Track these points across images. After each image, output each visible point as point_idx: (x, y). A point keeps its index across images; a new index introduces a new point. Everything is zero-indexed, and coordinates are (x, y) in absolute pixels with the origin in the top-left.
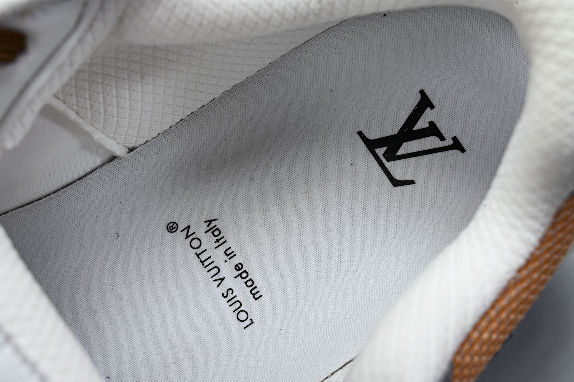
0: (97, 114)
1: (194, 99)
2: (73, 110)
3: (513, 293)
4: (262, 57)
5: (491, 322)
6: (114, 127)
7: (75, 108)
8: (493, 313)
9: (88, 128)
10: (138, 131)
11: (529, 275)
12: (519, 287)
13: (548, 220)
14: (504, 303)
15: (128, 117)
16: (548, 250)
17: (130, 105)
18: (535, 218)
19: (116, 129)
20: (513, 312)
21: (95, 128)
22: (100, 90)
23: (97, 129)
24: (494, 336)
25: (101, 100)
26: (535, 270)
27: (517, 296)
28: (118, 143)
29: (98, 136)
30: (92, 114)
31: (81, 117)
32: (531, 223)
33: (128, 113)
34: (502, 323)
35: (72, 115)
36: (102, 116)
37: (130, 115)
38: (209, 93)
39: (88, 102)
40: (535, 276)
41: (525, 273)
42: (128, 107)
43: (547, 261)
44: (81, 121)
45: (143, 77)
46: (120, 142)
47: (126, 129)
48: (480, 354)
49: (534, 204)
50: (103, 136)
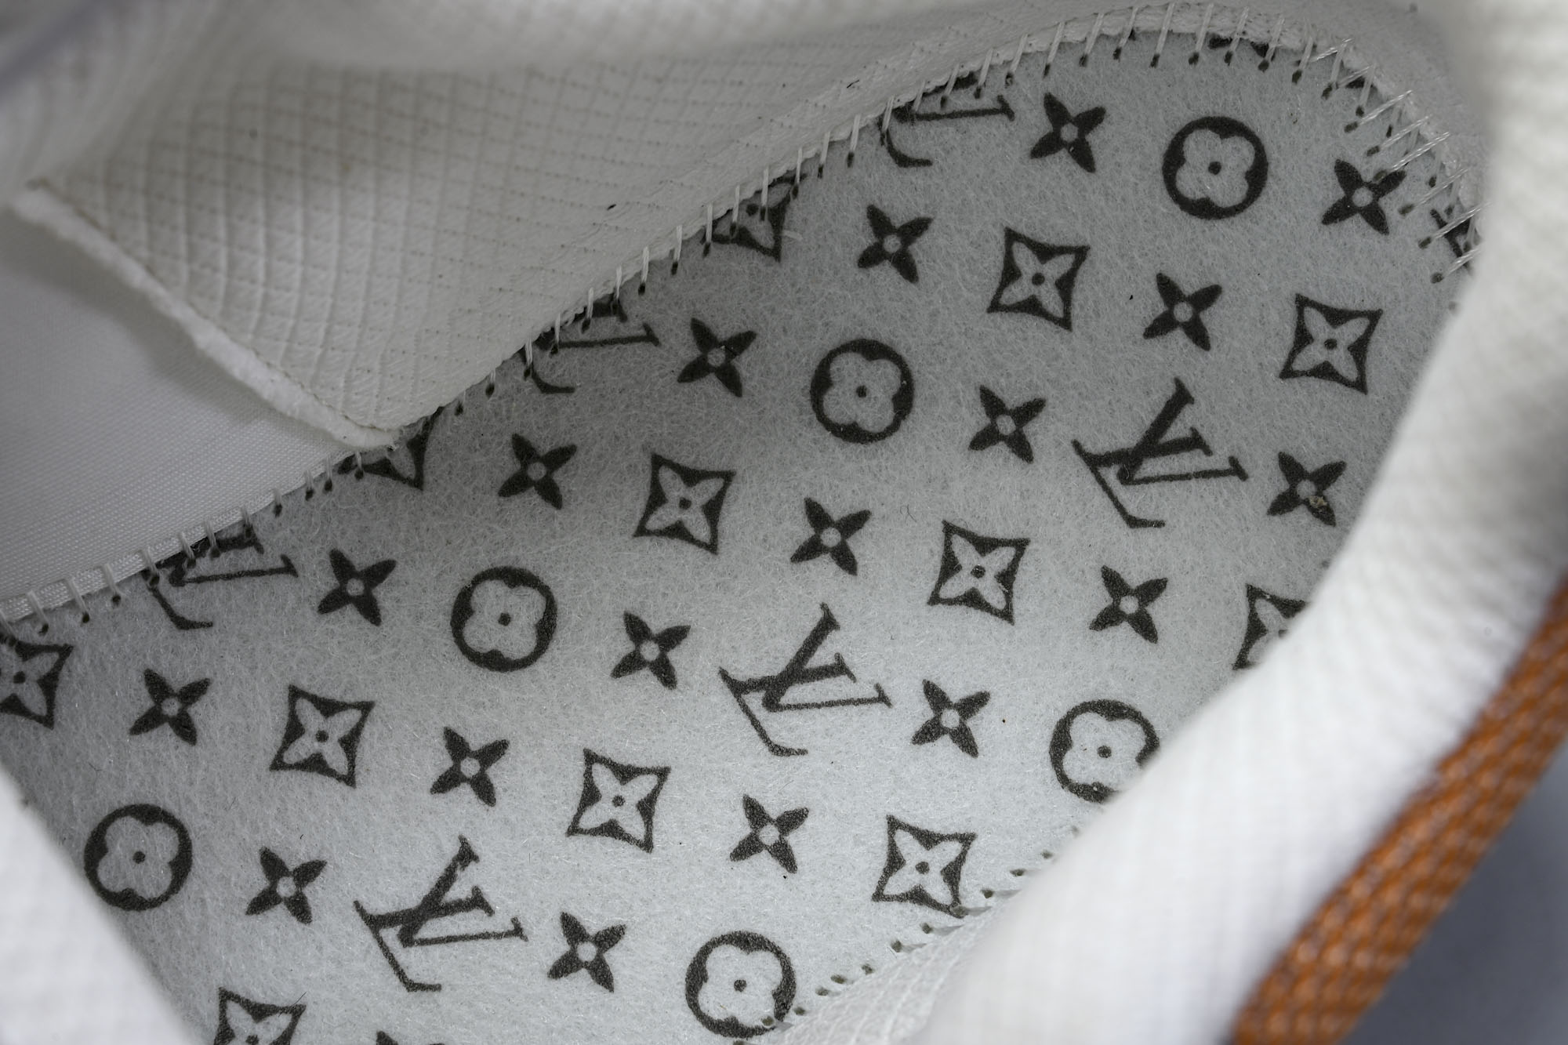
0: (207, 271)
1: (494, 241)
2: (138, 259)
3: (1420, 832)
4: (695, 124)
5: (1353, 915)
6: (256, 315)
7: (144, 253)
8: (1360, 891)
9: (180, 312)
10: (328, 332)
11: (1470, 780)
12: (1443, 814)
13: (1530, 614)
14: (1393, 859)
15: (297, 284)
16: (1530, 704)
17: (306, 251)
18: (1491, 606)
19: (261, 321)
20: (1420, 886)
21: (199, 313)
22: (220, 204)
23: (206, 317)
24: (1362, 960)
25: (222, 233)
26: (1490, 763)
27: (1435, 840)
28: (269, 365)
29: (208, 337)
30: (192, 274)
31: (162, 281)
32: (1481, 621)
33: (297, 276)
34: (1384, 919)
35: (136, 275)
36: (222, 278)
37: (305, 280)
38: (538, 224)
39: (182, 238)
40: (1487, 781)
41: (1457, 772)
42: (299, 255)
43: (1524, 738)
44: (160, 291)
45: (345, 169)
46: (273, 362)
47: (291, 322)
48: (1318, 1009)
49: (1490, 564)
50: (223, 339)
